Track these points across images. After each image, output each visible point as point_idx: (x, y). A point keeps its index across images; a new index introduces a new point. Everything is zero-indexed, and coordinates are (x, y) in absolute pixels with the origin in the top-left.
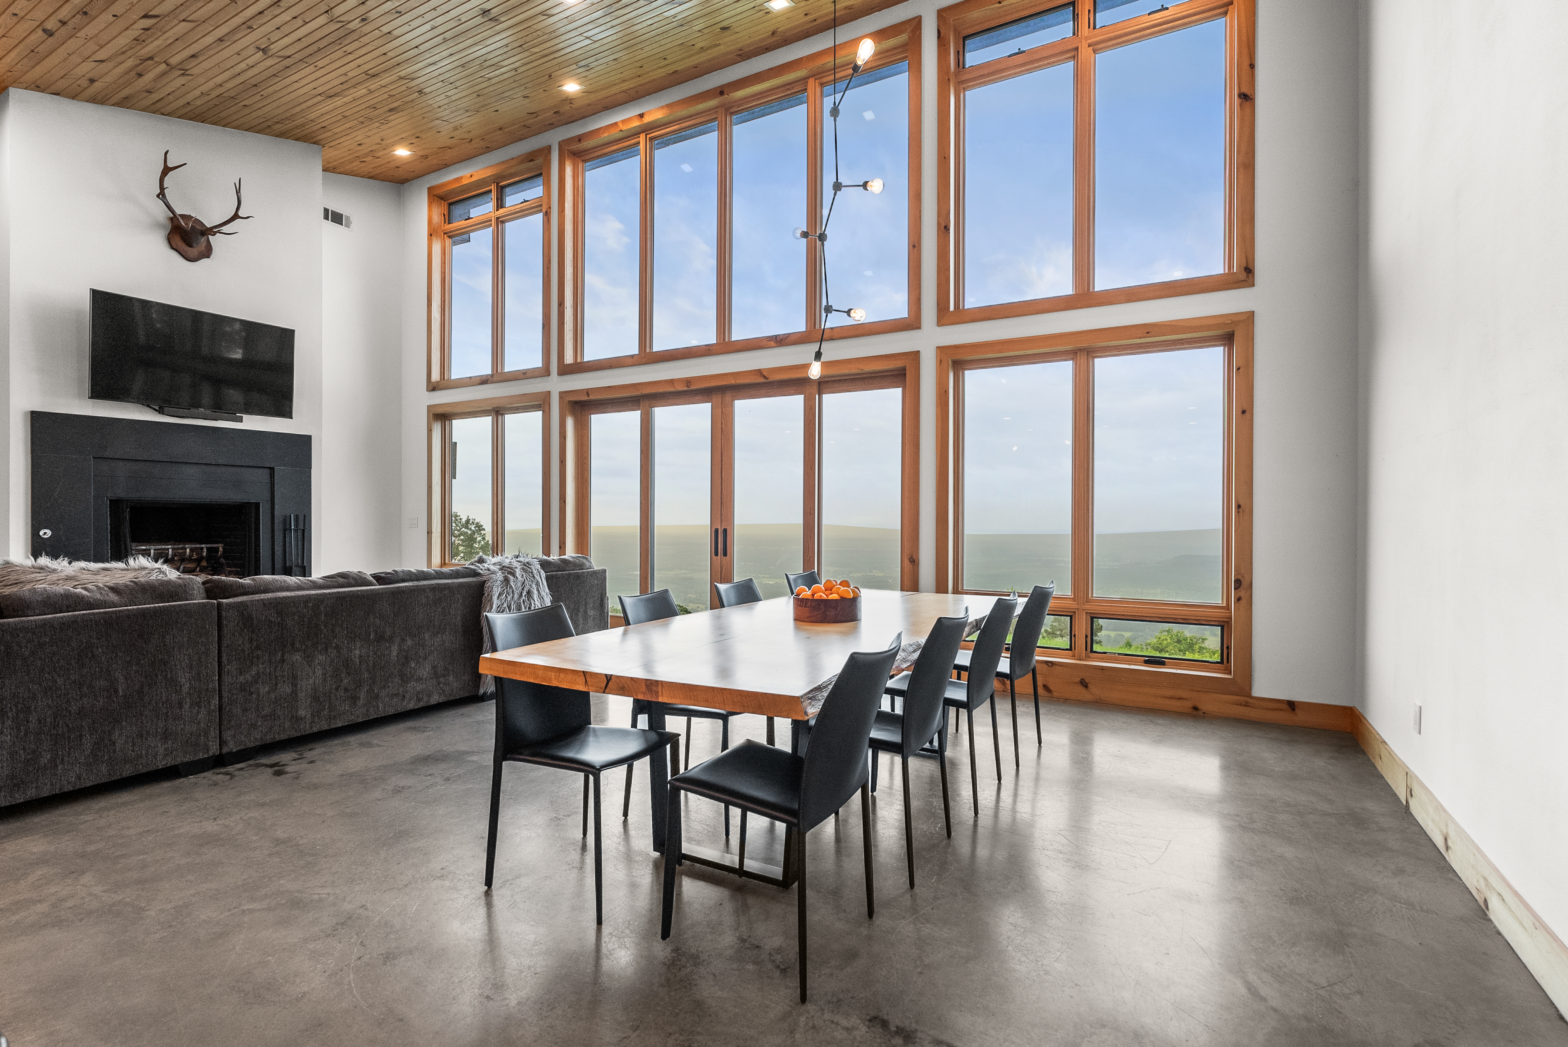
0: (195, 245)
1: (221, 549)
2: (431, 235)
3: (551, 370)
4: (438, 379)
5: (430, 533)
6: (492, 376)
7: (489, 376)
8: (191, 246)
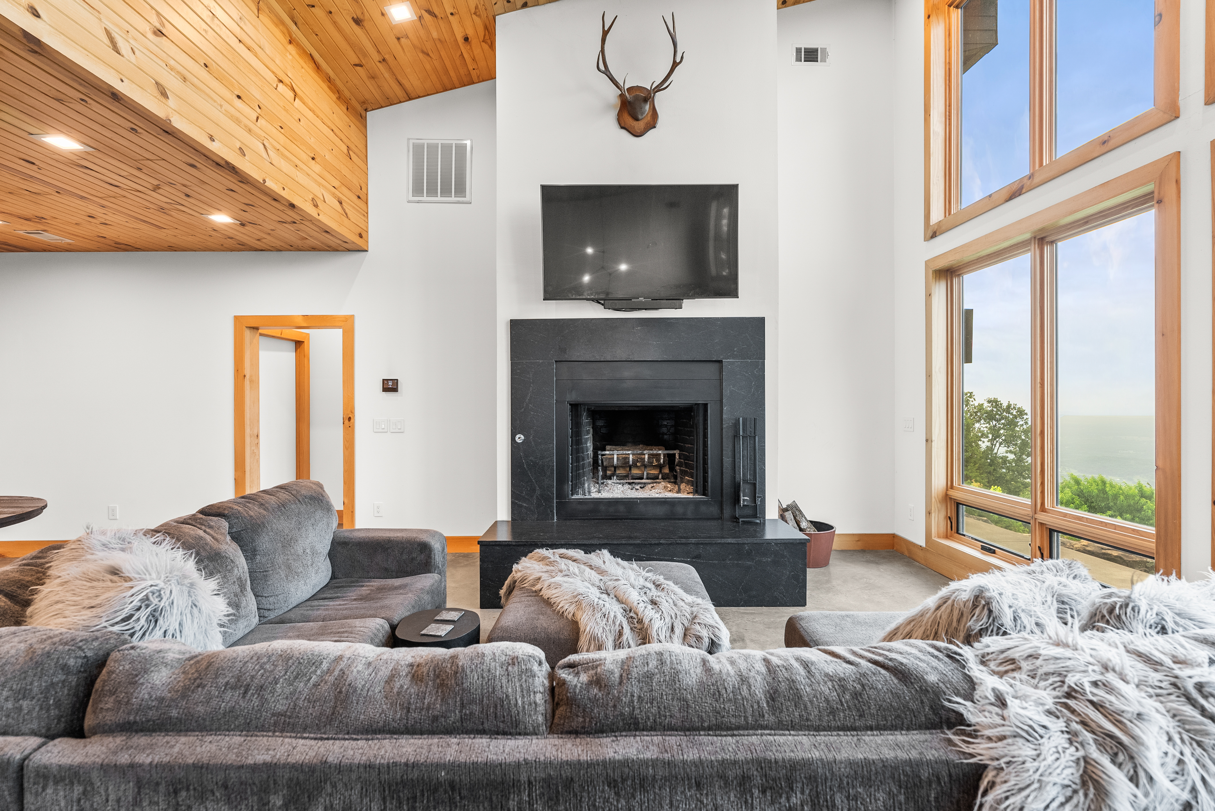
0: (640, 117)
1: (677, 456)
2: (929, 17)
3: (1181, 103)
4: (941, 217)
5: (929, 441)
6: (1031, 177)
7: (1025, 181)
8: (637, 119)
